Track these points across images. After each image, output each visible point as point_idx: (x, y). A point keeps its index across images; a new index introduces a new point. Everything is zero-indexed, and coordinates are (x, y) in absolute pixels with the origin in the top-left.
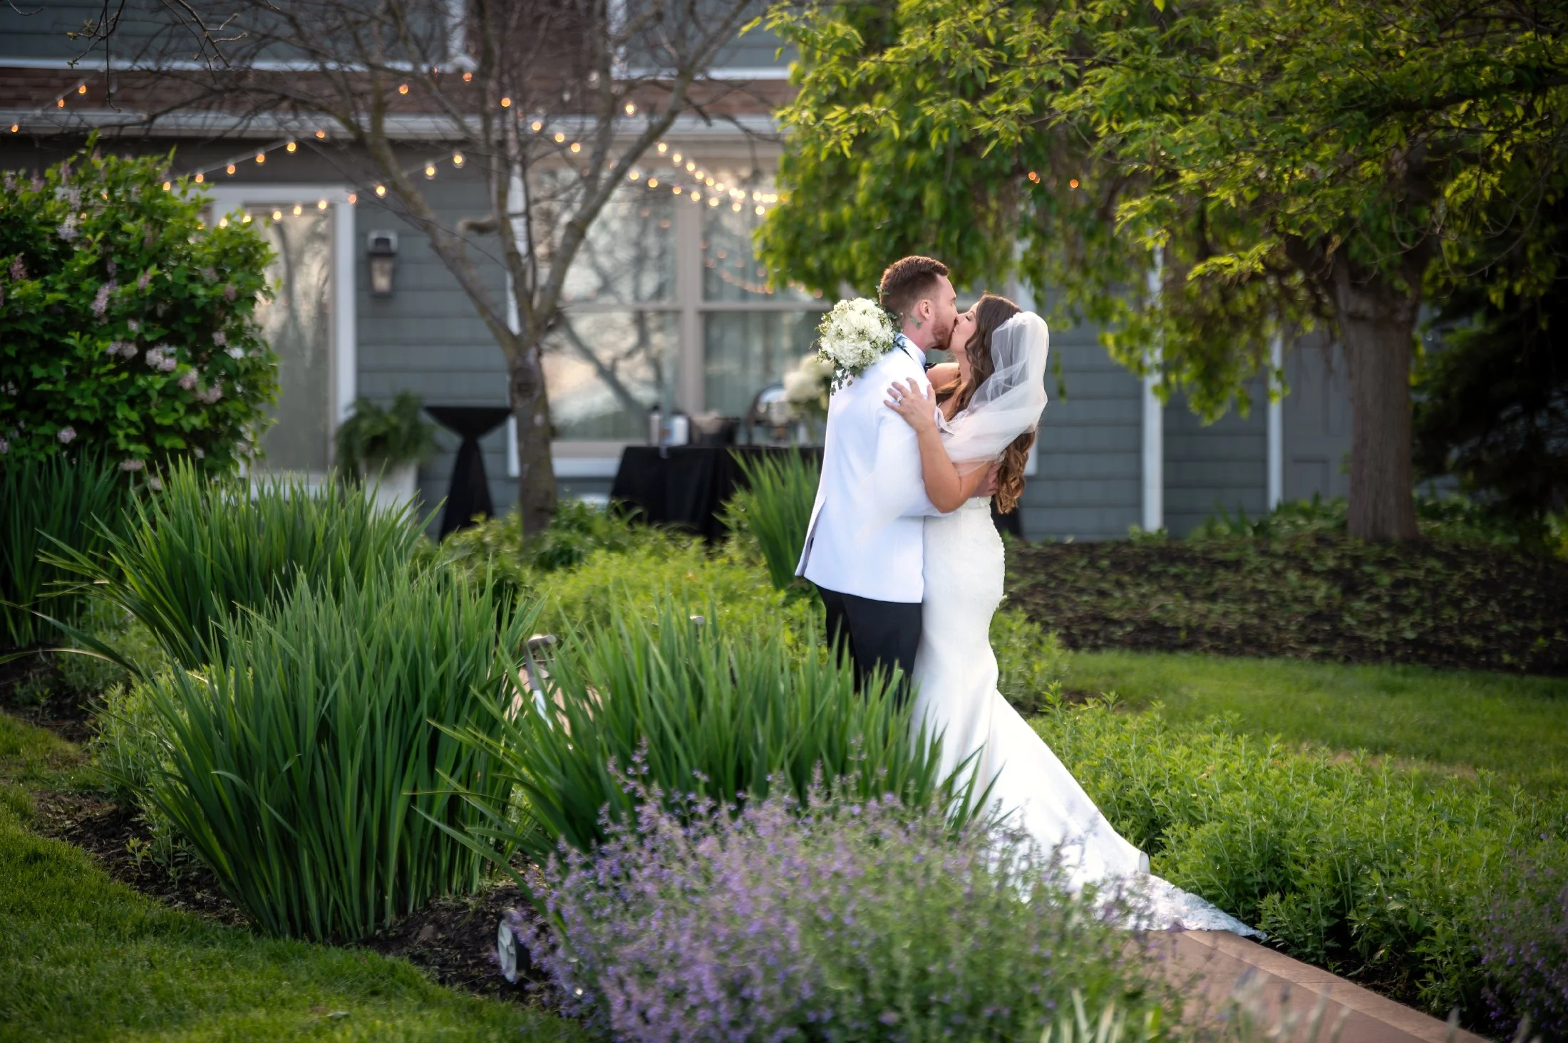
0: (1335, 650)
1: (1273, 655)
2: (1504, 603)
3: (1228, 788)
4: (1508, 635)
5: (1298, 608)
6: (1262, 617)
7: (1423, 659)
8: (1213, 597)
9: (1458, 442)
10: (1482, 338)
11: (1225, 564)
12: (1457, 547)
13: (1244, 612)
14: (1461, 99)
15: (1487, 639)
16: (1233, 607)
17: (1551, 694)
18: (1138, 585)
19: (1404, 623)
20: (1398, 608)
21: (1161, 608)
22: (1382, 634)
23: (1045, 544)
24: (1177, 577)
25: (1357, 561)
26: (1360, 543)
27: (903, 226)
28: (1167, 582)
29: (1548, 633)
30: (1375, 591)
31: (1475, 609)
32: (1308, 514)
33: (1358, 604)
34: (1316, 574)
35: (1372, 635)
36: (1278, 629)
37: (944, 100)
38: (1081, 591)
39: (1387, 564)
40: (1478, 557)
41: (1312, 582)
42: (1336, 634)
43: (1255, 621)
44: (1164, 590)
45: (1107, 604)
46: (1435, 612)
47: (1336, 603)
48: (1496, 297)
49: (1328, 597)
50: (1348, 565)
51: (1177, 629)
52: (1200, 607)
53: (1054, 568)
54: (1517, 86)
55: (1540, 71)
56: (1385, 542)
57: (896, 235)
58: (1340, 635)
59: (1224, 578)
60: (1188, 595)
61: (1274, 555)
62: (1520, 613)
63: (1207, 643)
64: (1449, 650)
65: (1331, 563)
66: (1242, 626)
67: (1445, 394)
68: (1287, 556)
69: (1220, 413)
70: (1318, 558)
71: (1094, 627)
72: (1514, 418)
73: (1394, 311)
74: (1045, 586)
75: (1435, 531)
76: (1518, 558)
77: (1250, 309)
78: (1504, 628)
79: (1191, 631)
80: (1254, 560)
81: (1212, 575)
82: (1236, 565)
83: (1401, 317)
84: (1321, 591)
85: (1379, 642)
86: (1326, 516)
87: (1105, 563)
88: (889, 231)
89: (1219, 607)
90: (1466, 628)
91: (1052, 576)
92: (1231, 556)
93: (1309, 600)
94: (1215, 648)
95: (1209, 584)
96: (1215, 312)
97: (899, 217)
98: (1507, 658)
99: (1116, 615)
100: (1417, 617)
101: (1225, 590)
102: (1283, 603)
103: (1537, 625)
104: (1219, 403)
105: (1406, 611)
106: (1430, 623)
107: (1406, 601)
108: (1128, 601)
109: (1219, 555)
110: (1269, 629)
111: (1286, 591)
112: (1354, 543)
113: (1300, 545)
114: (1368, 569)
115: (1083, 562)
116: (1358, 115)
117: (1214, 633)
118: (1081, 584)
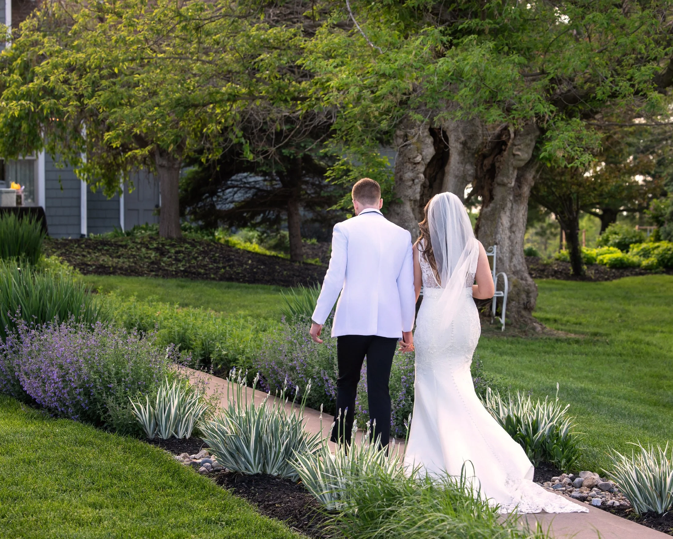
0: (160, 274)
1: (141, 276)
2: (210, 258)
3: (165, 319)
4: (212, 268)
5: (146, 260)
6: (135, 263)
7: (187, 276)
8: (119, 257)
9: (189, 206)
10: (196, 172)
11: (122, 246)
12: (194, 240)
13: (129, 261)
14: (211, 103)
15: (206, 270)
16: (126, 260)
17: (229, 287)
18: (95, 253)
19: (180, 265)
20: (178, 260)
21: (103, 260)
22: (173, 268)
23: (63, 239)
24: (107, 250)
25: (163, 245)
26: (164, 239)
27: (15, 135)
28: (104, 252)
29: (224, 268)
30: (170, 254)
31: (201, 260)
32: (145, 230)
33: (165, 259)
34: (151, 249)
35: (170, 269)
36: (141, 267)
37: (49, 99)
38: (77, 255)
39: (173, 246)
40: (201, 244)
41: (150, 252)
42: (159, 269)
43: (133, 264)
44: (103, 254)
45: (85, 259)
46: (189, 261)
47: (158, 259)
48: (203, 160)
49: (155, 256)
50: (160, 246)
51: (109, 267)
52: (116, 260)
53: (67, 247)
54: (228, 100)
55: (235, 96)
56: (172, 239)
57: (13, 137)
58: (160, 269)
59: (122, 251)
60: (111, 256)
61: (137, 243)
62: (215, 261)
63: (119, 272)
64: (194, 273)
65: (155, 245)
66: (129, 266)
67: (186, 190)
68: (141, 243)
69: (113, 196)
70: (151, 244)
71: (83, 267)
72: (207, 198)
73: (174, 164)
74: (65, 253)
75: (186, 235)
76: (212, 243)
77: (123, 162)
78: (211, 266)
79: (115, 268)
80: (131, 245)
81: (118, 249)
82: (125, 246)
83: (176, 166)
84: (153, 255)
85: (173, 271)
86: (151, 230)
87: (83, 246)
88: (10, 136)
89: (121, 260)
90: (200, 266)
91: (67, 250)
92: (124, 243)
93: (149, 258)
94: (122, 273)
95: (117, 252)
96: (112, 163)
97: (13, 132)
98: (212, 276)
99: (89, 263)
100: (183, 263)
101: (123, 254)
102: (141, 258)
103: (221, 265)
104: (113, 192)
105: (180, 261)
106: (188, 265)
107: (180, 258)
108: (92, 258)
109: (120, 243)
110: (138, 267)
111: (142, 255)
112: (162, 239)
113: (145, 240)
114: (167, 247)
115: (76, 246)
116: (182, 108)
117: (121, 269)
118: (77, 253)
